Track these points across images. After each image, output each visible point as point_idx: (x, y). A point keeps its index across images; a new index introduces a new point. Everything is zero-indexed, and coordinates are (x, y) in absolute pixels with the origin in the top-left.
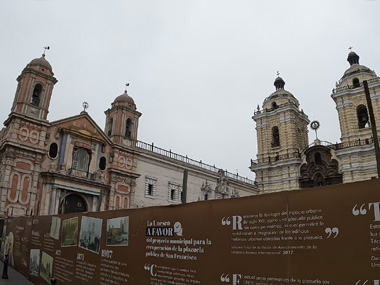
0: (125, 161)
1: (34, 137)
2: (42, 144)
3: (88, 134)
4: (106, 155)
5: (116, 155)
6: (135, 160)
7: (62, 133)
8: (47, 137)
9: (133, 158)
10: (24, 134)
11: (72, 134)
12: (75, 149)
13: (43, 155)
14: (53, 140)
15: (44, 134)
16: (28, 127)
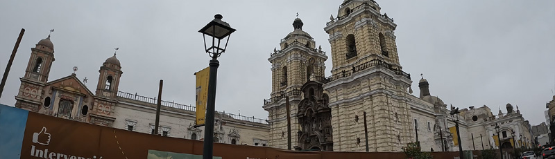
0: (104, 108)
1: (34, 93)
2: (39, 98)
3: (73, 90)
4: (88, 104)
5: (96, 104)
6: (113, 107)
7: (53, 89)
8: (43, 93)
9: (111, 105)
10: (27, 92)
11: (59, 90)
12: (61, 101)
13: (39, 105)
14: (47, 95)
15: (40, 91)
16: (30, 87)
